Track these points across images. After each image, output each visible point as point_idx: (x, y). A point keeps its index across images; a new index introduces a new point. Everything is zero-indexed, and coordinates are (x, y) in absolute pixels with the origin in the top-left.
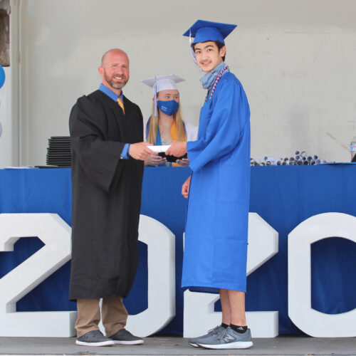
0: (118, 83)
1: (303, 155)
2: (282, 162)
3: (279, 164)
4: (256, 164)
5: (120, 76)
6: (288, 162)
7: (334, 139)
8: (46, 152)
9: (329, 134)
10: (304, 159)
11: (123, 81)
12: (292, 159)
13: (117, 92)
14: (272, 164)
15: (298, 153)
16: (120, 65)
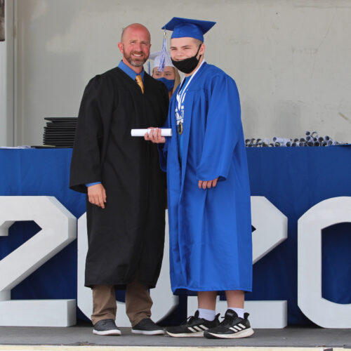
0: (137, 60)
1: (314, 136)
2: (292, 143)
3: (288, 144)
4: (264, 144)
5: (139, 53)
6: (298, 143)
7: (346, 119)
8: (43, 131)
9: (341, 114)
10: (315, 139)
11: (142, 58)
12: (302, 140)
13: (137, 70)
14: (281, 145)
15: (308, 133)
16: (139, 41)
